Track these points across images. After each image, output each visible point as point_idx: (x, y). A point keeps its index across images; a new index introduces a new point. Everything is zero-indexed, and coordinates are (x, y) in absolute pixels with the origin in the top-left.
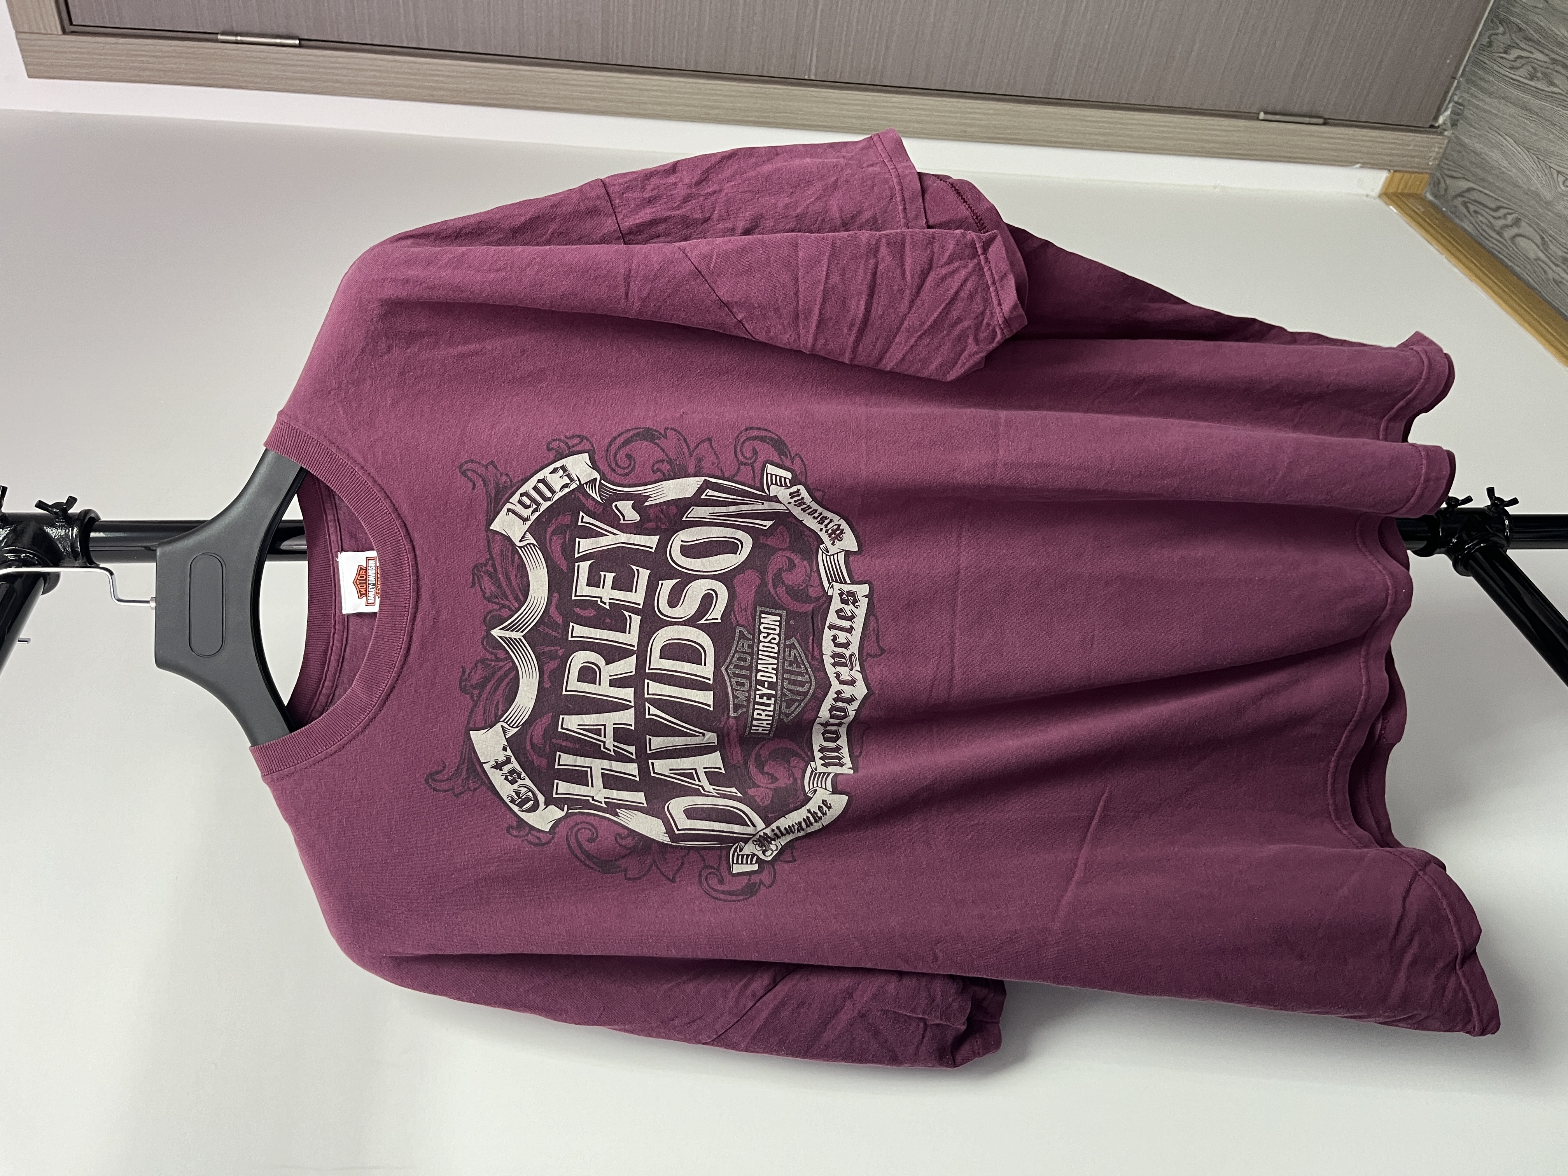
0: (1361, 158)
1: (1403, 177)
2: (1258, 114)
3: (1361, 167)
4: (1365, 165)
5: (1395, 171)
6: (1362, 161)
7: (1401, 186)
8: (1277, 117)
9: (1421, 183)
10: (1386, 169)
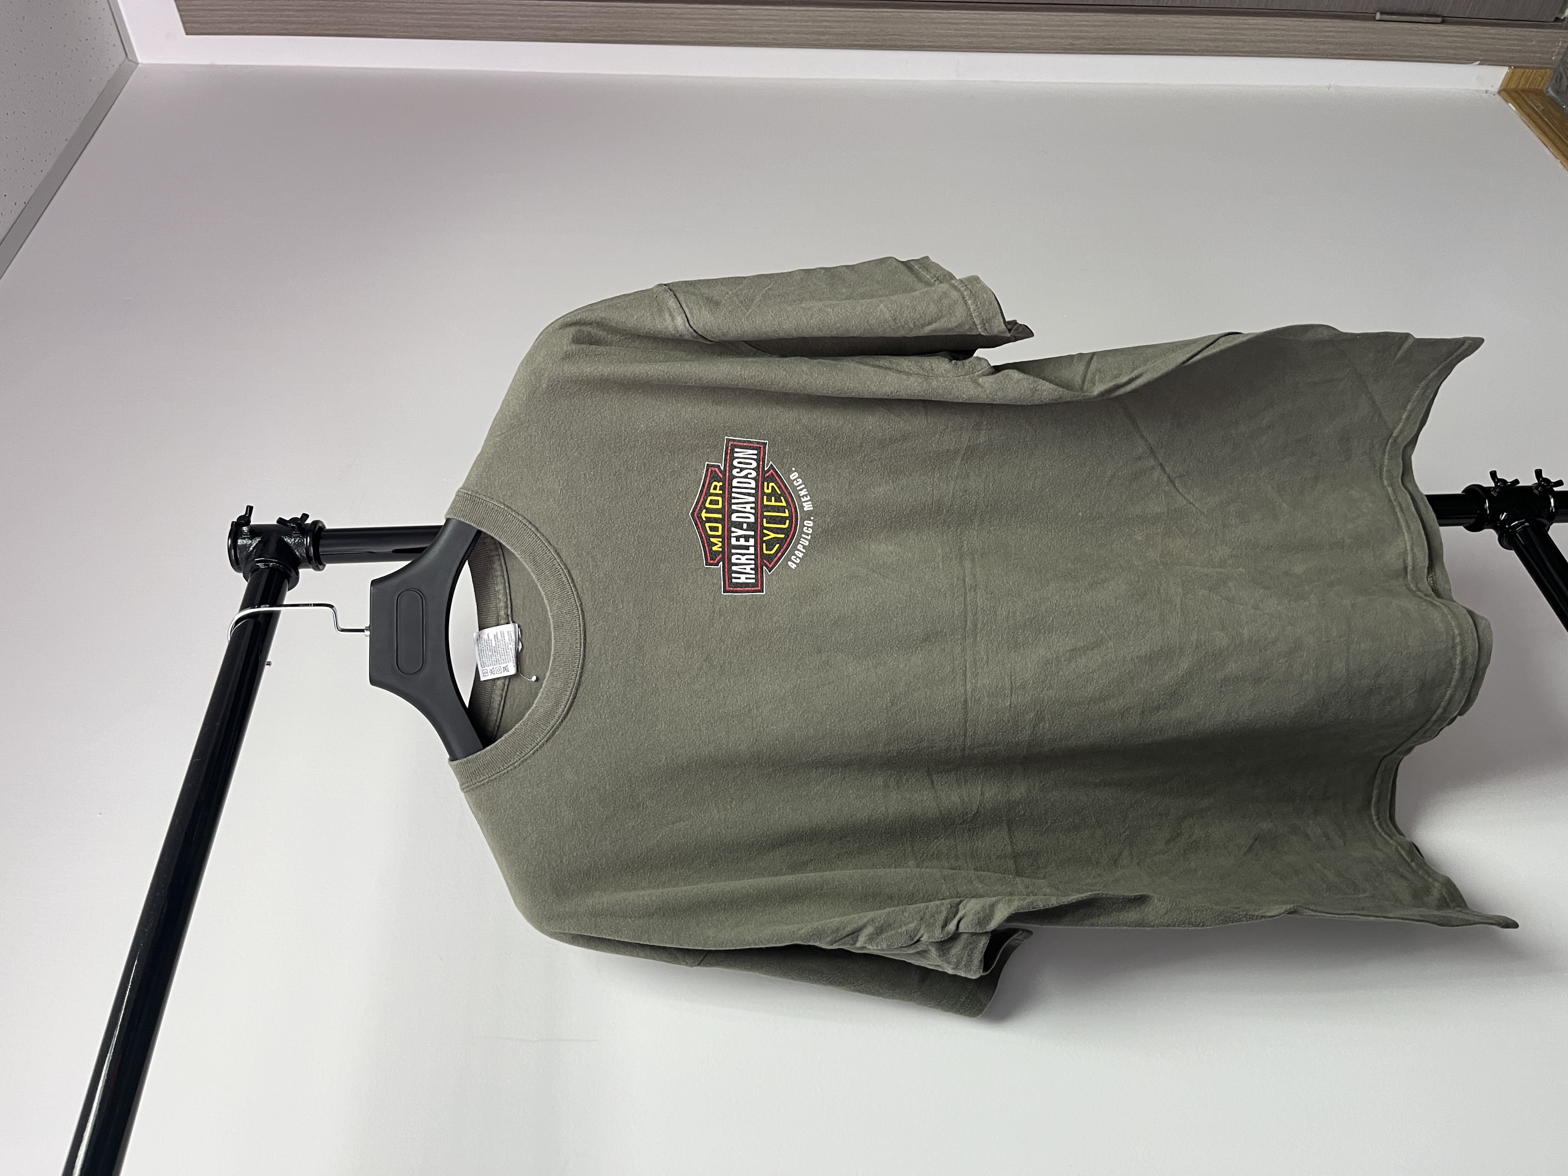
0: (1481, 56)
1: (1523, 73)
2: (1375, 14)
3: (1479, 64)
4: (1483, 62)
5: (1515, 67)
6: (1481, 58)
7: (1522, 82)
8: (1394, 17)
9: (1543, 79)
10: (1506, 66)
